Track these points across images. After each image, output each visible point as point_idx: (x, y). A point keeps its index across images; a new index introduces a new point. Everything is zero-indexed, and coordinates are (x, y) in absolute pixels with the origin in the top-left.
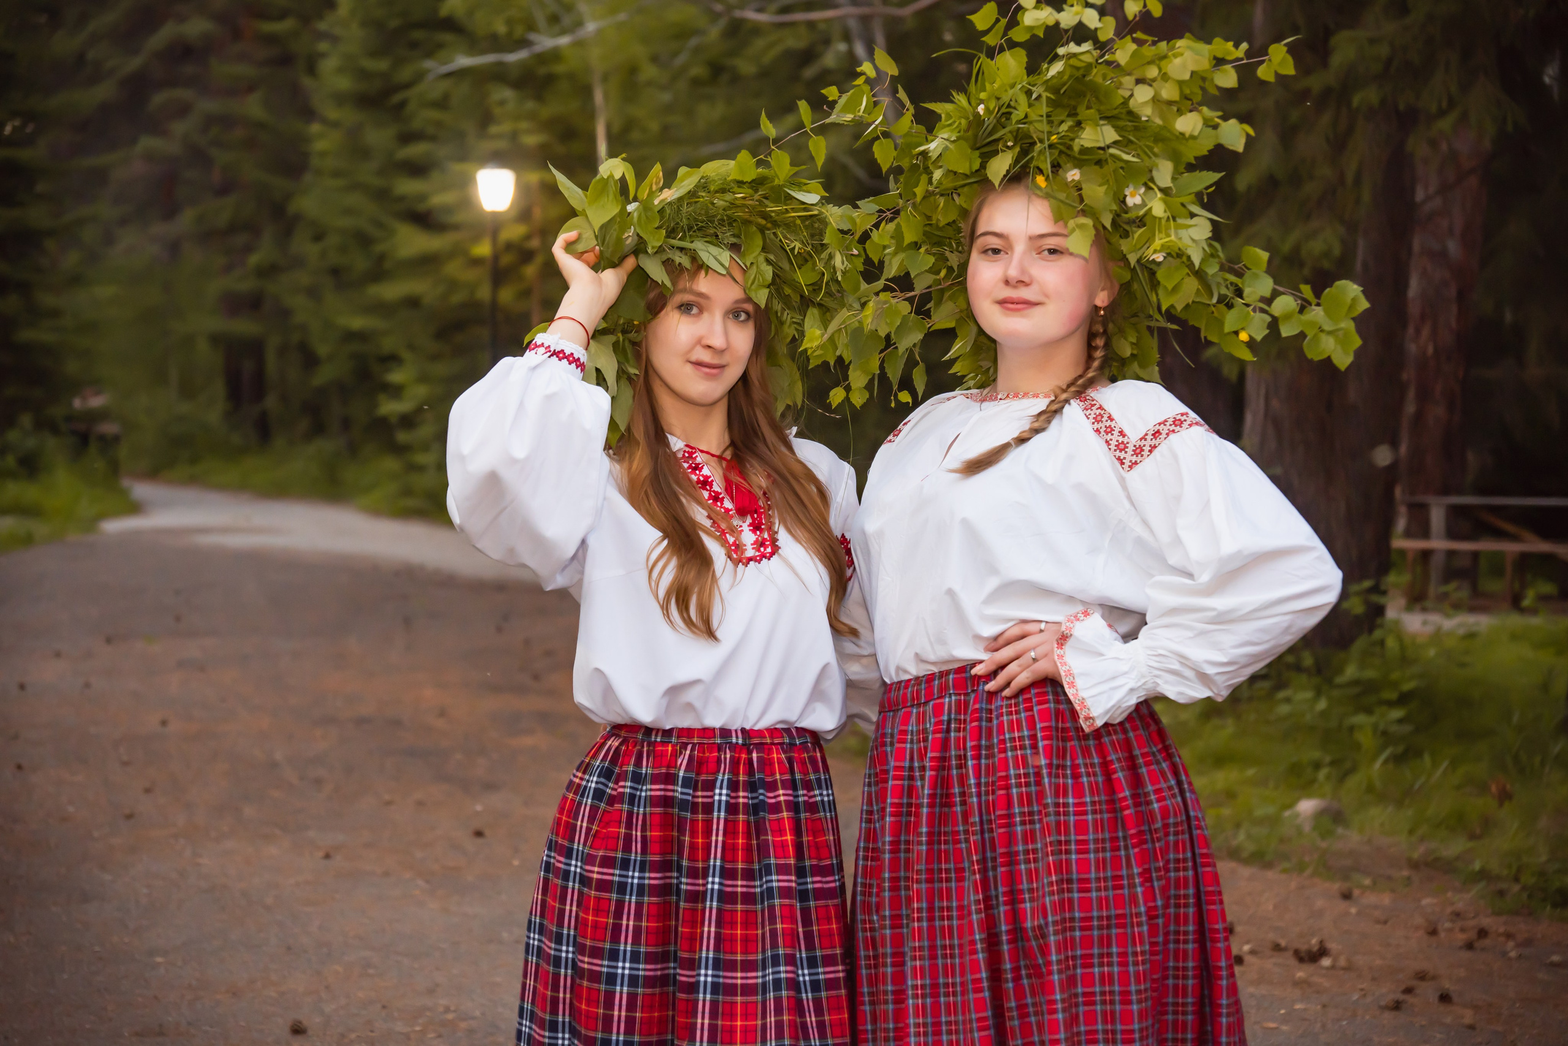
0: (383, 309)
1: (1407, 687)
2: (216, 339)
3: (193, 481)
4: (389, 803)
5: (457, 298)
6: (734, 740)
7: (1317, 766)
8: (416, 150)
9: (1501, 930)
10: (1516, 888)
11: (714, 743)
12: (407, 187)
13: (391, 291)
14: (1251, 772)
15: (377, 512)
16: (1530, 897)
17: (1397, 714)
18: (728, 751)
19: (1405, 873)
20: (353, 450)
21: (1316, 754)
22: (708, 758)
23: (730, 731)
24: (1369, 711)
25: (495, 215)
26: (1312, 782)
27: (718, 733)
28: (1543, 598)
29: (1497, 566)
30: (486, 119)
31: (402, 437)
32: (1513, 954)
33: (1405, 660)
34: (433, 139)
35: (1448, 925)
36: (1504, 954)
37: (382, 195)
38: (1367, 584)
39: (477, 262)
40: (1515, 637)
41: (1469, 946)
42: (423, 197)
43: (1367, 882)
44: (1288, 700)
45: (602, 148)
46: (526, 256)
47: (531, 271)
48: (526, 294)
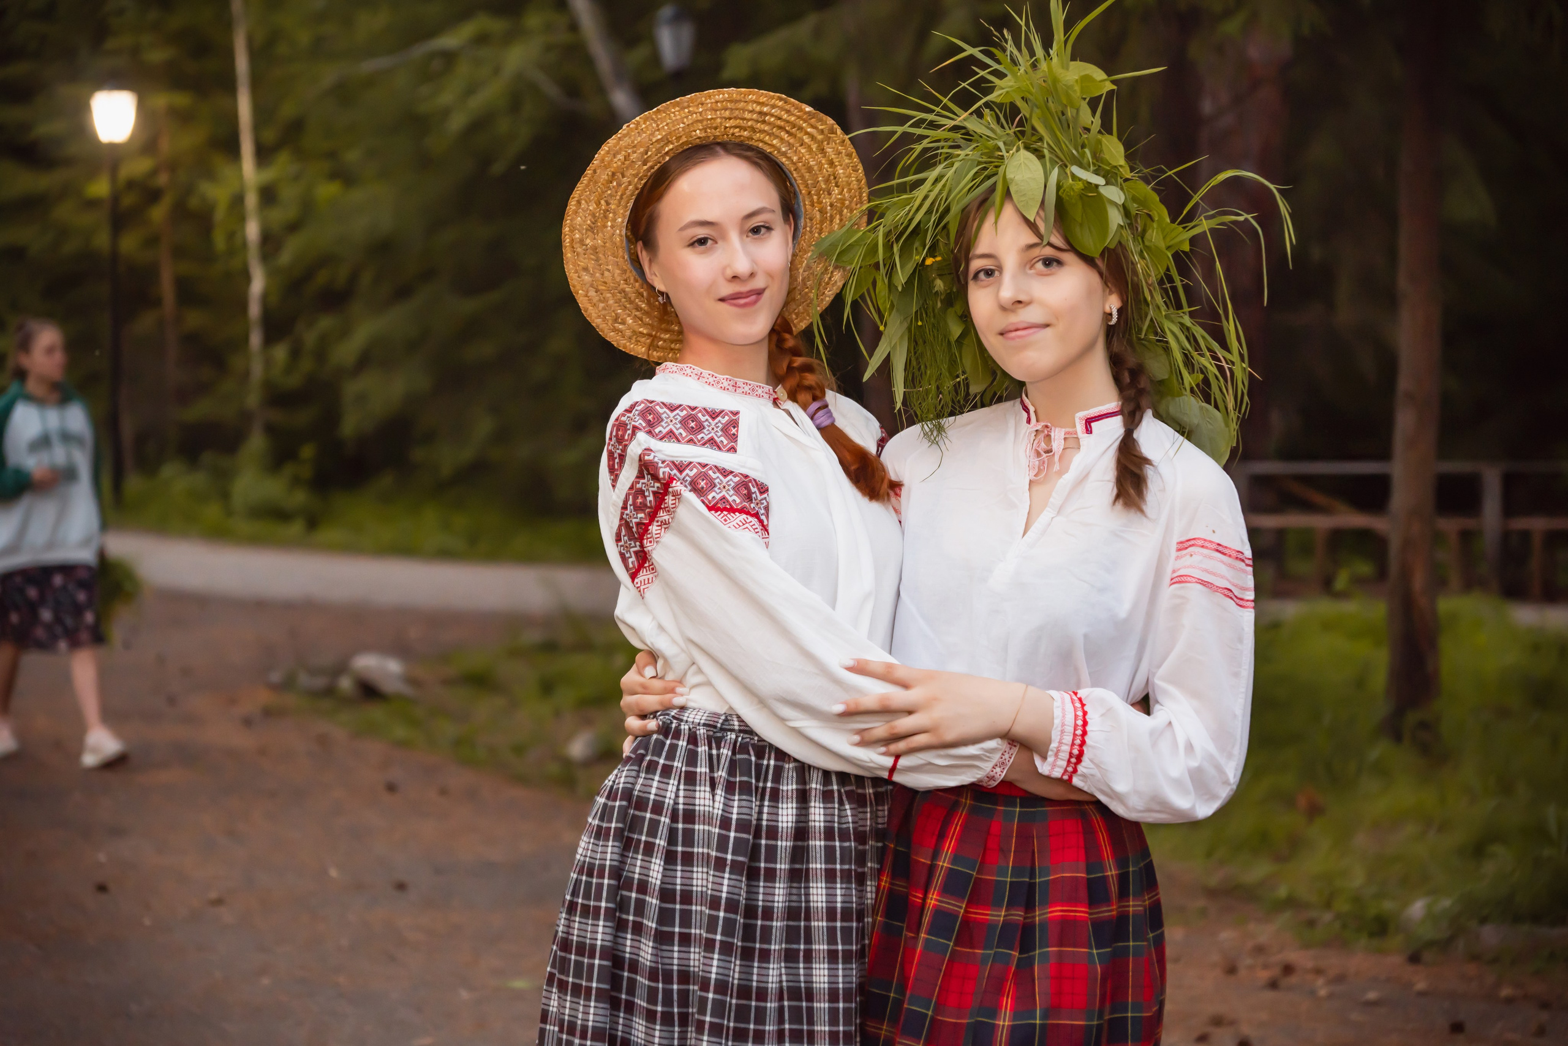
5: (68, 249)
9: (1310, 964)
10: (1327, 917)
16: (1344, 926)
19: (1201, 903)
25: (112, 146)
28: (1359, 582)
29: (1306, 543)
30: (100, 33)
32: (1323, 992)
34: (35, 56)
35: (1249, 961)
36: (1313, 993)
39: (92, 204)
40: (1328, 626)
41: (1273, 985)
45: (242, 64)
46: (153, 195)
47: (158, 213)
48: (152, 241)
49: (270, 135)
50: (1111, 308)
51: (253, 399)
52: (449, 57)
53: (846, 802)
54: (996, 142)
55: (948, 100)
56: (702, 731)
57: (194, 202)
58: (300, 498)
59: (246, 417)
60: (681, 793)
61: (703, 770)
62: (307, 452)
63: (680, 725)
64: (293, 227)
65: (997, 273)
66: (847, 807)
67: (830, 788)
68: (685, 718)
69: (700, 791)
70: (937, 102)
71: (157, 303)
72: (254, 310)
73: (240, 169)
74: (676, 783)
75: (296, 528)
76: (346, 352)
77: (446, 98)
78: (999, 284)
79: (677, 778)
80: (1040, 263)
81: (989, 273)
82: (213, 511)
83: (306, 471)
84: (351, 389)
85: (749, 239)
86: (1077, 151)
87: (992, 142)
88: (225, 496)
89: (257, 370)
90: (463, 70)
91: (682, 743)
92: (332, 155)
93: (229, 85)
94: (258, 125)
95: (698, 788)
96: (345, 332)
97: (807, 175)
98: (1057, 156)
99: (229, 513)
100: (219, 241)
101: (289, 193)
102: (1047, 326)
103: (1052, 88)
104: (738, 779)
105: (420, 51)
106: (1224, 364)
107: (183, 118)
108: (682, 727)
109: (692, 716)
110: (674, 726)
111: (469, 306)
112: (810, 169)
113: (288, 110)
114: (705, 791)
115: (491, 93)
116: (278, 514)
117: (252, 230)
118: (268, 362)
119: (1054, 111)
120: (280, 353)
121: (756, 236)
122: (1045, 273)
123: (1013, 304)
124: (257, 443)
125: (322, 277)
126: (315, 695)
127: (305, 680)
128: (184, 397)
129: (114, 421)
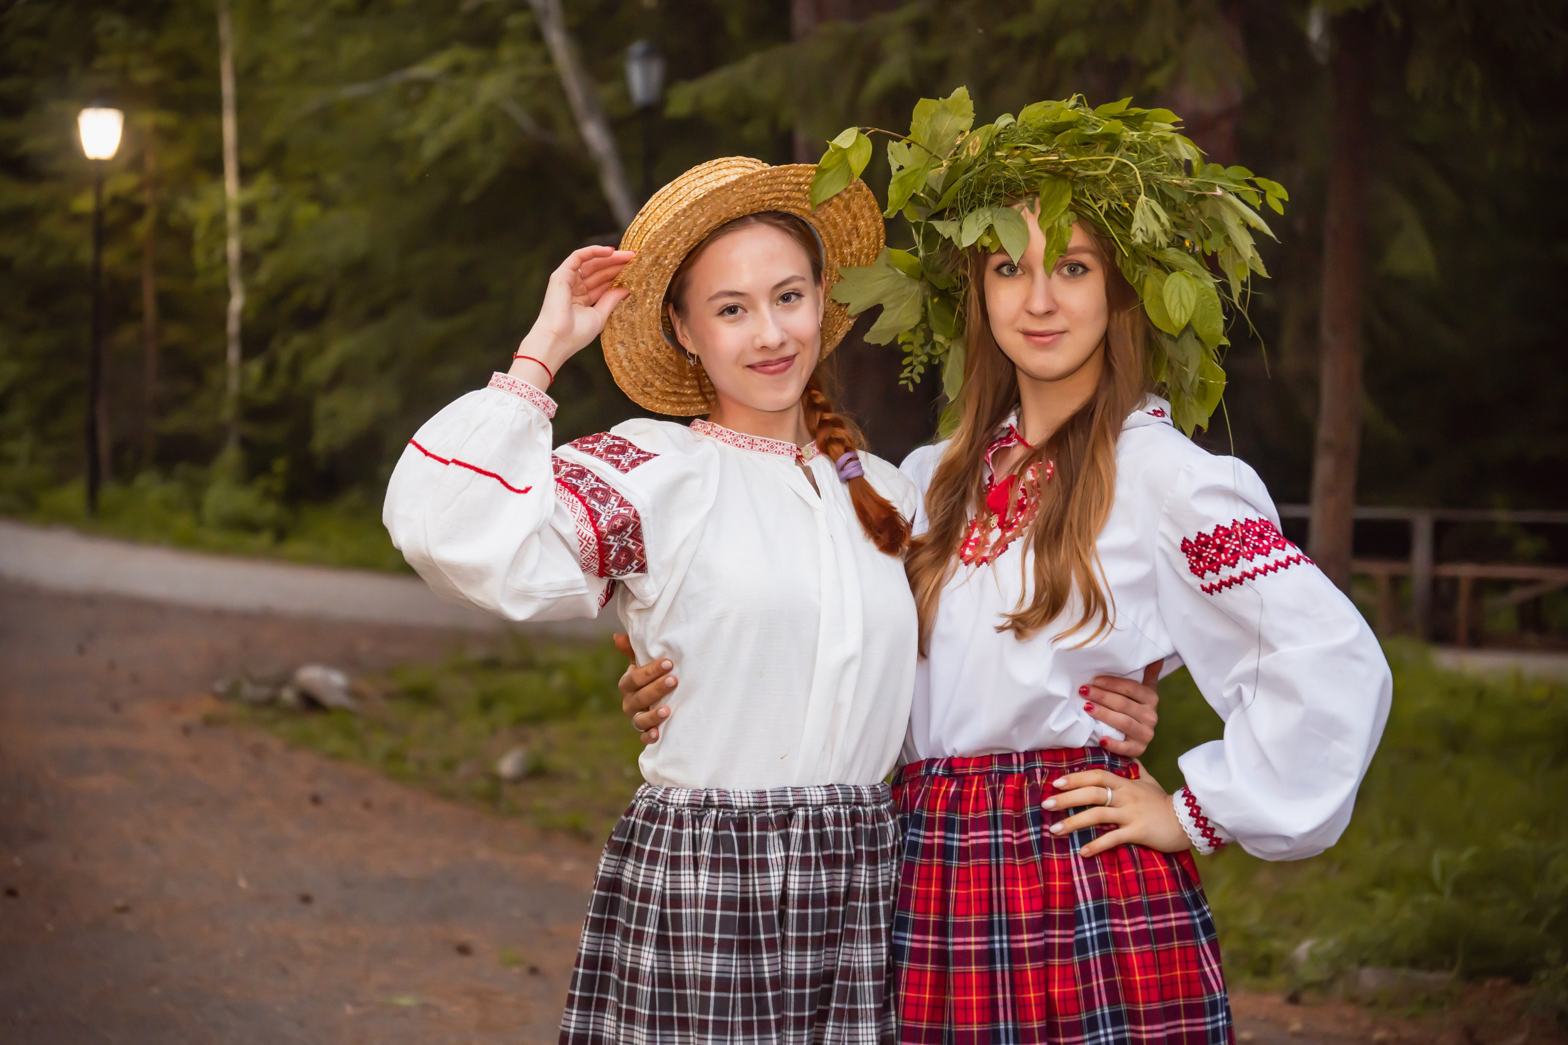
5: (55, 260)
8: (9, 86)
25: (98, 162)
30: (91, 51)
34: (28, 72)
39: (77, 218)
42: (15, 141)
45: (228, 87)
46: (137, 212)
47: (142, 229)
48: (136, 255)
49: (251, 157)
51: (228, 413)
52: (426, 86)
53: (822, 867)
56: (687, 812)
57: (174, 219)
58: (270, 510)
59: (221, 431)
60: (668, 878)
61: (687, 853)
62: (280, 465)
63: (666, 808)
64: (272, 246)
66: (823, 872)
67: (808, 854)
68: (670, 801)
69: (685, 875)
71: (139, 316)
72: (233, 326)
73: (222, 189)
74: (663, 869)
75: (265, 539)
76: (319, 369)
77: (420, 125)
79: (664, 863)
82: (183, 522)
83: (278, 485)
84: (324, 405)
85: (779, 307)
88: (196, 506)
89: (234, 385)
90: (438, 97)
91: (668, 828)
92: (313, 177)
93: (215, 105)
94: (240, 146)
95: (682, 872)
96: (320, 350)
97: (832, 231)
99: (200, 523)
100: (199, 257)
101: (268, 214)
104: (721, 856)
105: (395, 79)
107: (169, 137)
108: (669, 810)
109: (676, 797)
110: (660, 810)
111: (438, 329)
112: (835, 225)
113: (271, 133)
114: (690, 875)
115: (463, 121)
116: (248, 526)
117: (233, 247)
118: (244, 377)
120: (256, 368)
121: (786, 304)
124: (231, 456)
125: (299, 296)
126: (258, 705)
127: (248, 690)
128: (162, 409)
129: (91, 432)
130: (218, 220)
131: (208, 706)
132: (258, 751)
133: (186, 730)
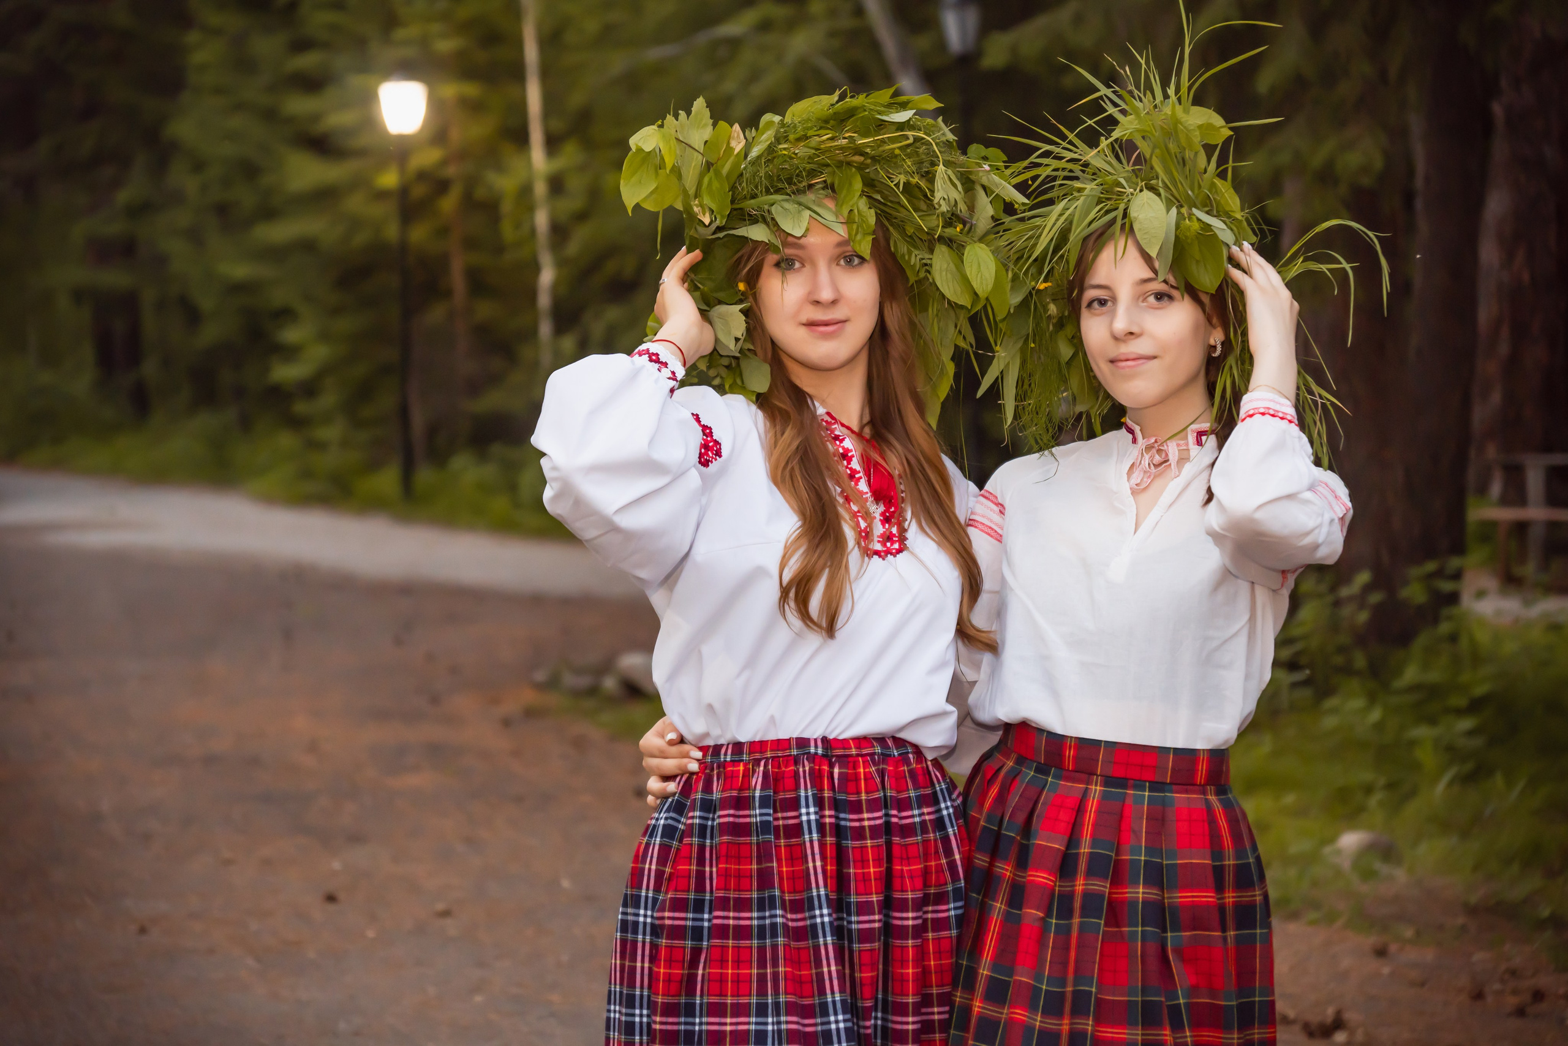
0: (275, 254)
1: (1480, 690)
2: (79, 295)
3: (58, 465)
4: (228, 862)
5: (361, 239)
6: (812, 750)
7: (1369, 790)
8: (307, 61)
9: (1562, 990)
11: (790, 755)
12: (298, 105)
13: (280, 232)
14: (1290, 799)
15: (270, 499)
17: (1466, 724)
18: (806, 762)
19: (1460, 920)
20: (246, 424)
21: (1367, 776)
22: (785, 771)
23: (808, 740)
24: (1432, 721)
25: (401, 138)
26: (1361, 809)
27: (794, 743)
30: (390, 22)
31: (301, 407)
33: (1477, 658)
34: (325, 46)
35: (1497, 986)
36: (1561, 1021)
37: (270, 115)
38: (1431, 566)
39: (382, 195)
41: (1520, 1012)
42: (316, 118)
43: (1409, 933)
44: (1334, 711)
45: (531, 53)
46: (442, 186)
47: (449, 204)
48: (443, 231)
49: (558, 125)
50: (1215, 341)
52: (734, 44)
54: (1115, 177)
55: (1076, 135)
57: (480, 193)
64: (582, 216)
65: (1109, 303)
70: (1064, 137)
71: (448, 294)
72: (544, 300)
73: (529, 160)
77: (730, 84)
78: (1113, 314)
80: (1153, 296)
81: (1102, 302)
82: (500, 504)
86: (1193, 191)
87: (1111, 177)
88: (513, 488)
89: (546, 360)
90: (748, 56)
92: (621, 144)
93: (517, 73)
94: (546, 114)
96: (632, 321)
98: (1173, 195)
99: (517, 505)
100: (508, 232)
101: (575, 184)
102: (1155, 357)
103: (1172, 131)
105: (702, 39)
106: (1318, 399)
107: (473, 107)
113: (577, 99)
115: (774, 79)
117: (542, 219)
118: (557, 353)
119: (1173, 151)
120: (570, 344)
122: (1157, 306)
123: (1126, 335)
125: (610, 267)
126: (580, 694)
127: (570, 680)
128: (475, 388)
129: (404, 413)
130: (525, 192)
131: (529, 697)
132: (580, 743)
133: (507, 723)
